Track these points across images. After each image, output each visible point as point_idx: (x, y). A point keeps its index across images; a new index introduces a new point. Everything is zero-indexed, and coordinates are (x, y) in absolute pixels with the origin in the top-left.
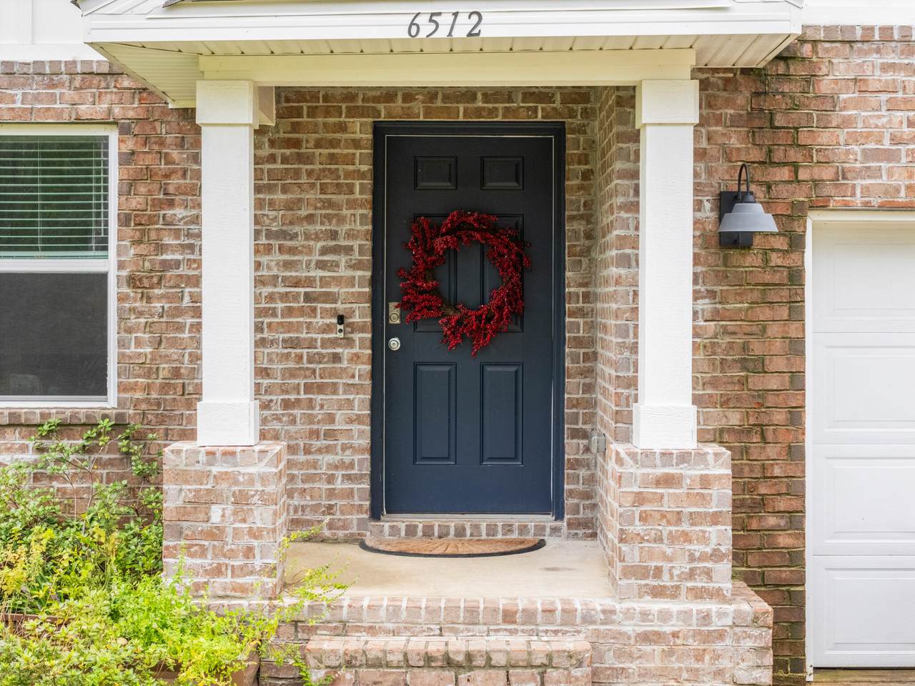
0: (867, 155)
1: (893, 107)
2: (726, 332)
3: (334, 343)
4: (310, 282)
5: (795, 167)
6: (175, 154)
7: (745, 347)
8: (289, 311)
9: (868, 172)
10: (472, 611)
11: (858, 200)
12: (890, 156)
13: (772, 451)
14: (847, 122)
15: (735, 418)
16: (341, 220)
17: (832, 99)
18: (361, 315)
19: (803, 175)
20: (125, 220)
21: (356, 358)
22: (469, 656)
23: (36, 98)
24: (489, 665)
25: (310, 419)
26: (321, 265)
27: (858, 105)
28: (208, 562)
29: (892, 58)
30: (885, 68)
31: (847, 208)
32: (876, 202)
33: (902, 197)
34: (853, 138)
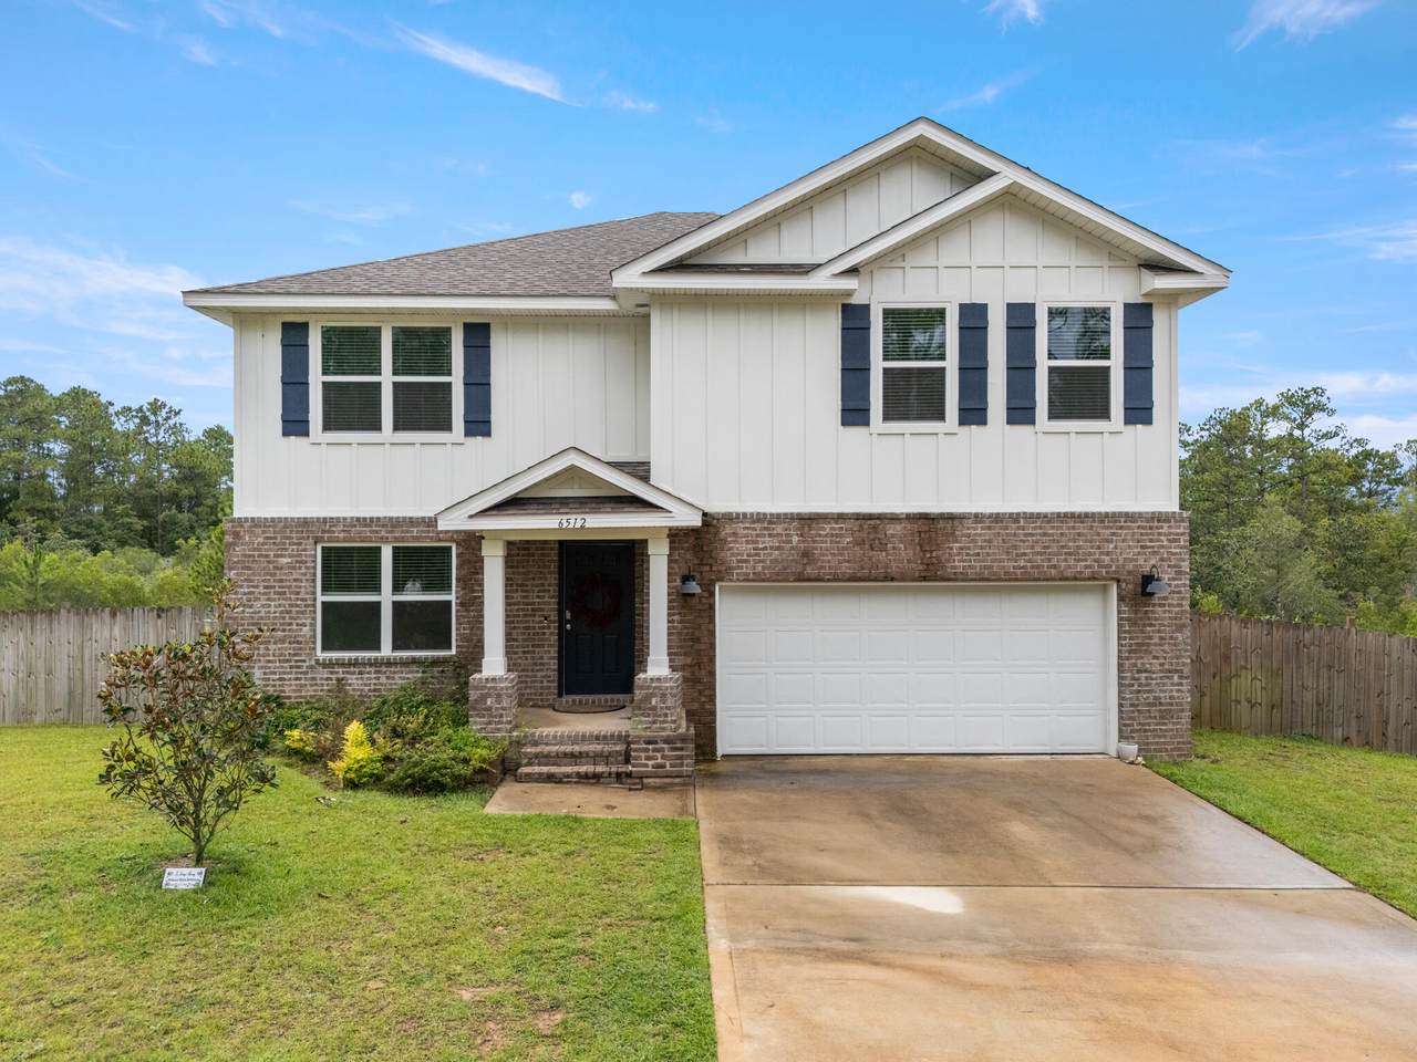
0: (738, 561)
1: (747, 542)
2: (686, 628)
3: (544, 628)
4: (533, 603)
5: (711, 566)
7: (693, 634)
8: (525, 616)
9: (739, 568)
10: (584, 736)
11: (735, 577)
12: (746, 561)
13: (703, 672)
14: (732, 548)
15: (689, 661)
16: (546, 579)
17: (724, 541)
18: (554, 616)
19: (714, 568)
20: (458, 580)
21: (551, 634)
22: (580, 753)
23: (423, 532)
25: (533, 658)
26: (538, 597)
27: (735, 542)
28: (485, 720)
29: (748, 525)
30: (745, 528)
31: (731, 580)
32: (741, 578)
33: (751, 576)
34: (733, 555)
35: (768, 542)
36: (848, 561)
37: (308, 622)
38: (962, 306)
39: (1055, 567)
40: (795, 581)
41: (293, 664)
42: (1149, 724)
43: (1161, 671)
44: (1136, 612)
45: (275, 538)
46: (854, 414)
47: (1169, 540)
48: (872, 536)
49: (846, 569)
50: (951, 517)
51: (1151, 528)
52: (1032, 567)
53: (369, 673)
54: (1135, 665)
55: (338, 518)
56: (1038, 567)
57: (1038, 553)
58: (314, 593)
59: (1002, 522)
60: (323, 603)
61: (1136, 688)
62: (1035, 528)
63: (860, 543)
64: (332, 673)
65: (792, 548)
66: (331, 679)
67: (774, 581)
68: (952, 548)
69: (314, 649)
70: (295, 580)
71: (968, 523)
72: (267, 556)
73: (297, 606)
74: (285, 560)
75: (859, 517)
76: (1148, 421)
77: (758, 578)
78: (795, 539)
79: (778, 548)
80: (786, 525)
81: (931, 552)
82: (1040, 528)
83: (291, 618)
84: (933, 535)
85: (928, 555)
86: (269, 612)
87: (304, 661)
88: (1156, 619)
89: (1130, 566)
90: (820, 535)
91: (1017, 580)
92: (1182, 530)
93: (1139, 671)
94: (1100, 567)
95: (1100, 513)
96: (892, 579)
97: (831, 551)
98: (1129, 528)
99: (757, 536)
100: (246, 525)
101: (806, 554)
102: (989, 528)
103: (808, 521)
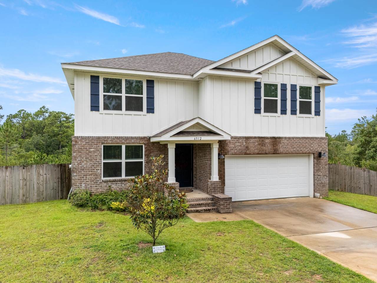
0: (231, 149)
1: (233, 144)
6: (151, 147)
9: (230, 151)
10: (199, 199)
12: (233, 149)
14: (229, 146)
17: (227, 144)
19: (225, 151)
20: (145, 155)
23: (135, 141)
24: (203, 204)
27: (230, 144)
30: (232, 140)
31: (229, 155)
32: (231, 154)
33: (234, 154)
34: (229, 148)
35: (238, 144)
36: (257, 149)
38: (281, 84)
39: (301, 150)
40: (245, 154)
42: (320, 188)
43: (323, 176)
44: (318, 161)
46: (257, 111)
48: (262, 143)
49: (256, 151)
50: (280, 138)
51: (320, 141)
52: (297, 150)
53: (119, 184)
54: (317, 174)
55: (109, 137)
56: (298, 150)
57: (298, 147)
58: (101, 160)
59: (290, 139)
60: (104, 163)
61: (318, 180)
62: (297, 141)
63: (260, 144)
64: (107, 184)
65: (244, 146)
66: (107, 186)
67: (240, 155)
68: (280, 146)
69: (101, 177)
70: (95, 156)
71: (283, 139)
72: (86, 148)
73: (96, 164)
74: (92, 150)
75: (259, 138)
76: (319, 115)
77: (236, 154)
78: (244, 143)
79: (240, 146)
80: (242, 140)
81: (275, 147)
82: (298, 141)
83: (94, 168)
84: (276, 142)
86: (87, 166)
87: (98, 181)
88: (322, 163)
89: (316, 150)
90: (250, 142)
91: (293, 154)
92: (326, 142)
93: (318, 176)
94: (310, 150)
95: (311, 137)
96: (267, 154)
97: (253, 147)
98: (316, 141)
99: (235, 142)
100: (79, 139)
101: (247, 147)
102: (288, 141)
103: (247, 138)
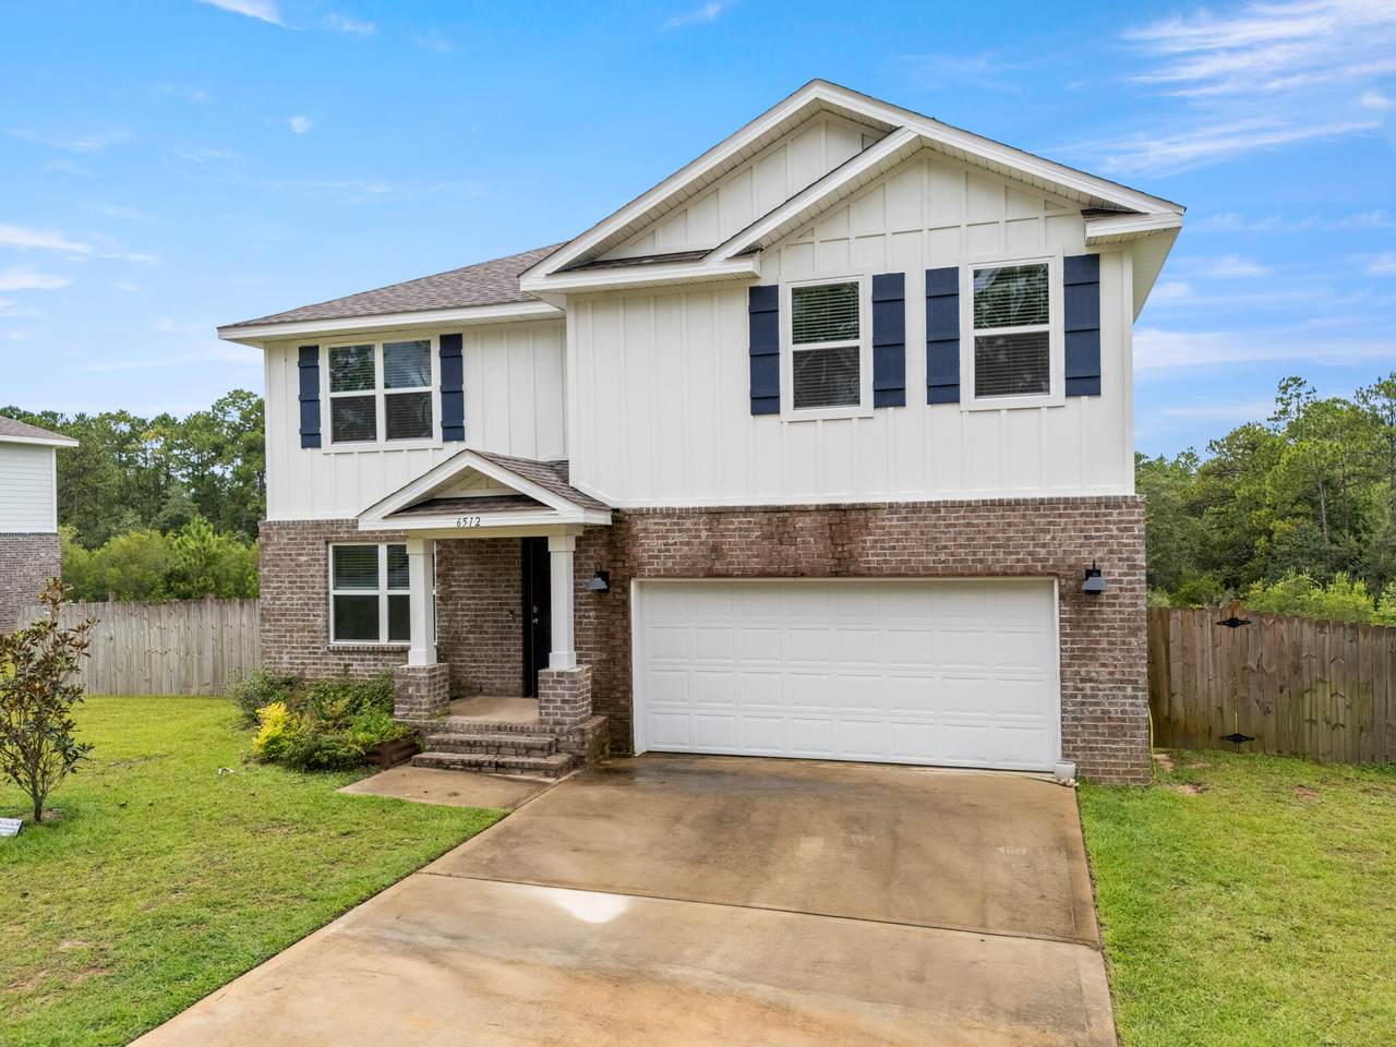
0: (650, 557)
1: (658, 538)
2: (601, 623)
3: (509, 621)
4: (500, 598)
5: (624, 561)
7: (608, 629)
8: (494, 610)
9: (650, 563)
10: (487, 726)
11: (647, 574)
12: (657, 557)
13: (618, 668)
14: (642, 545)
15: (604, 656)
16: (512, 575)
17: (636, 537)
18: (519, 611)
19: (627, 565)
21: (517, 627)
25: (502, 650)
26: (505, 592)
27: (647, 538)
28: (408, 707)
29: (657, 521)
30: (655, 524)
31: (643, 576)
32: (653, 574)
33: (662, 572)
34: (644, 551)
35: (678, 537)
36: (757, 556)
37: (322, 613)
38: (875, 278)
39: (981, 561)
40: (705, 576)
41: (311, 650)
42: (1096, 742)
43: (1110, 681)
44: (1078, 613)
45: (296, 539)
46: (764, 401)
47: (1120, 530)
48: (781, 530)
49: (755, 564)
50: (864, 508)
51: (1097, 515)
52: (954, 561)
53: (369, 660)
54: (1078, 673)
55: (342, 521)
56: (961, 561)
57: (961, 546)
58: (327, 588)
59: (920, 512)
60: (335, 596)
61: (1079, 699)
62: (957, 518)
63: (769, 537)
64: (340, 659)
65: (701, 544)
66: (340, 665)
67: (684, 577)
68: (865, 542)
69: (328, 637)
70: (312, 576)
71: (884, 514)
72: (290, 555)
73: (313, 599)
74: (303, 559)
75: (767, 510)
76: (1095, 391)
77: (669, 574)
78: (704, 534)
79: (688, 544)
80: (695, 520)
81: (843, 545)
82: (964, 517)
83: (309, 610)
84: (845, 527)
85: (840, 549)
86: (292, 605)
87: (319, 648)
88: (1104, 621)
89: (1072, 560)
90: (729, 530)
91: (937, 575)
92: (1136, 518)
93: (1082, 681)
94: (1034, 560)
95: (1034, 500)
96: (802, 575)
97: (740, 546)
98: (1070, 516)
99: (667, 531)
100: (275, 528)
101: (715, 549)
102: (906, 519)
103: (716, 515)
